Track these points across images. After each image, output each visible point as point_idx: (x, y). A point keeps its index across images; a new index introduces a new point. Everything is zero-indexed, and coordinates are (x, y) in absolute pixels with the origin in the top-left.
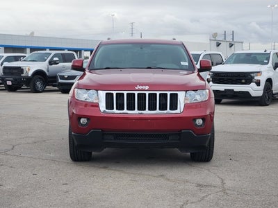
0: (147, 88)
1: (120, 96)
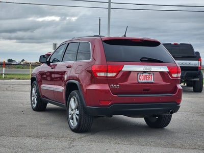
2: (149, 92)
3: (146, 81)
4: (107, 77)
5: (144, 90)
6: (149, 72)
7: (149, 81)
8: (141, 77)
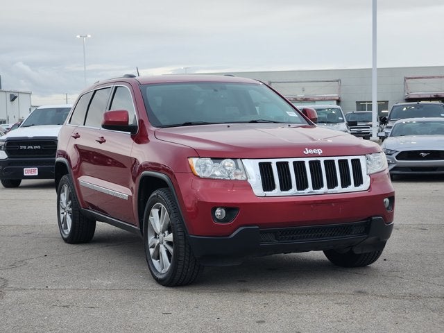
0: (320, 152)
1: (283, 167)
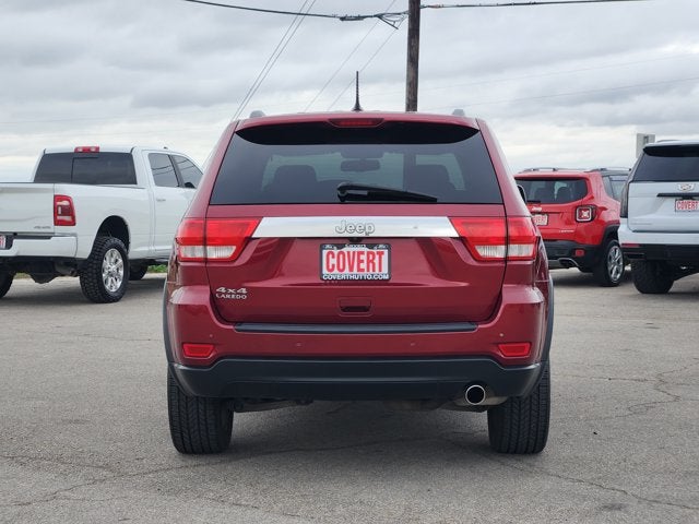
2: (367, 315)
3: (355, 274)
4: (206, 260)
5: (345, 309)
6: (371, 242)
7: (367, 275)
8: (333, 261)
